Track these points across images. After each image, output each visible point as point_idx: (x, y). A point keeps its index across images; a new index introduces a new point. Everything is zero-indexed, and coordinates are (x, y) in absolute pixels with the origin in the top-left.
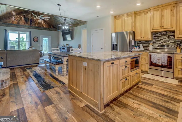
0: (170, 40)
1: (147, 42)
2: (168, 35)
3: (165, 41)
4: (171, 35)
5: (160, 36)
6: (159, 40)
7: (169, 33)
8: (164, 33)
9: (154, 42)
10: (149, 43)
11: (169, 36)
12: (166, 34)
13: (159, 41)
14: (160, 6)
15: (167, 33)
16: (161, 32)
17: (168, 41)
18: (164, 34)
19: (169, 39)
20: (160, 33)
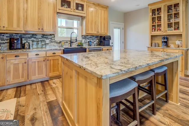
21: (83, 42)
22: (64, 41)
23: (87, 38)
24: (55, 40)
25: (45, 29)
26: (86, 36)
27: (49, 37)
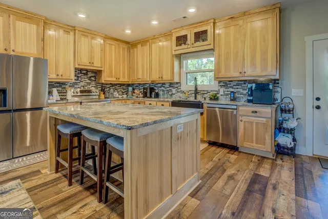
0: (92, 83)
1: (58, 85)
2: (88, 76)
3: (86, 84)
4: (92, 77)
5: (79, 75)
6: (78, 81)
7: (90, 73)
8: (85, 72)
9: (71, 85)
10: (63, 86)
11: (90, 77)
12: (86, 74)
13: (78, 84)
14: (90, 32)
15: (88, 73)
16: (81, 70)
17: (89, 84)
18: (84, 74)
19: (90, 81)
20: (79, 72)
21: (221, 92)
22: (191, 91)
23: (229, 86)
24: (181, 89)
25: (164, 77)
26: (228, 83)
27: (176, 86)
